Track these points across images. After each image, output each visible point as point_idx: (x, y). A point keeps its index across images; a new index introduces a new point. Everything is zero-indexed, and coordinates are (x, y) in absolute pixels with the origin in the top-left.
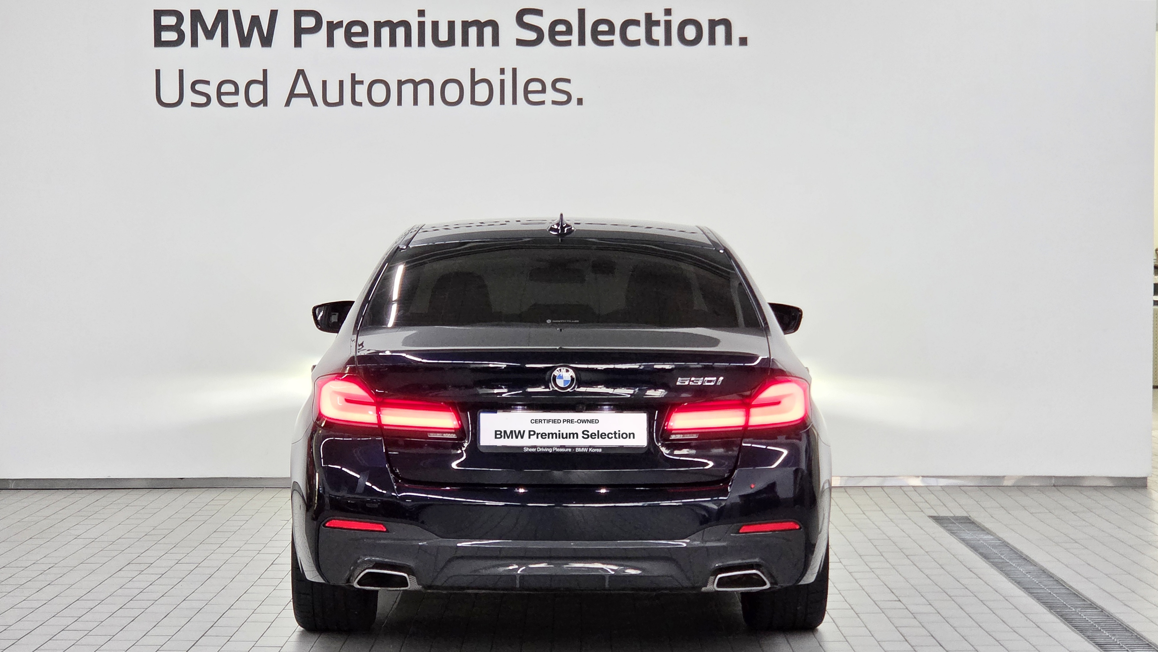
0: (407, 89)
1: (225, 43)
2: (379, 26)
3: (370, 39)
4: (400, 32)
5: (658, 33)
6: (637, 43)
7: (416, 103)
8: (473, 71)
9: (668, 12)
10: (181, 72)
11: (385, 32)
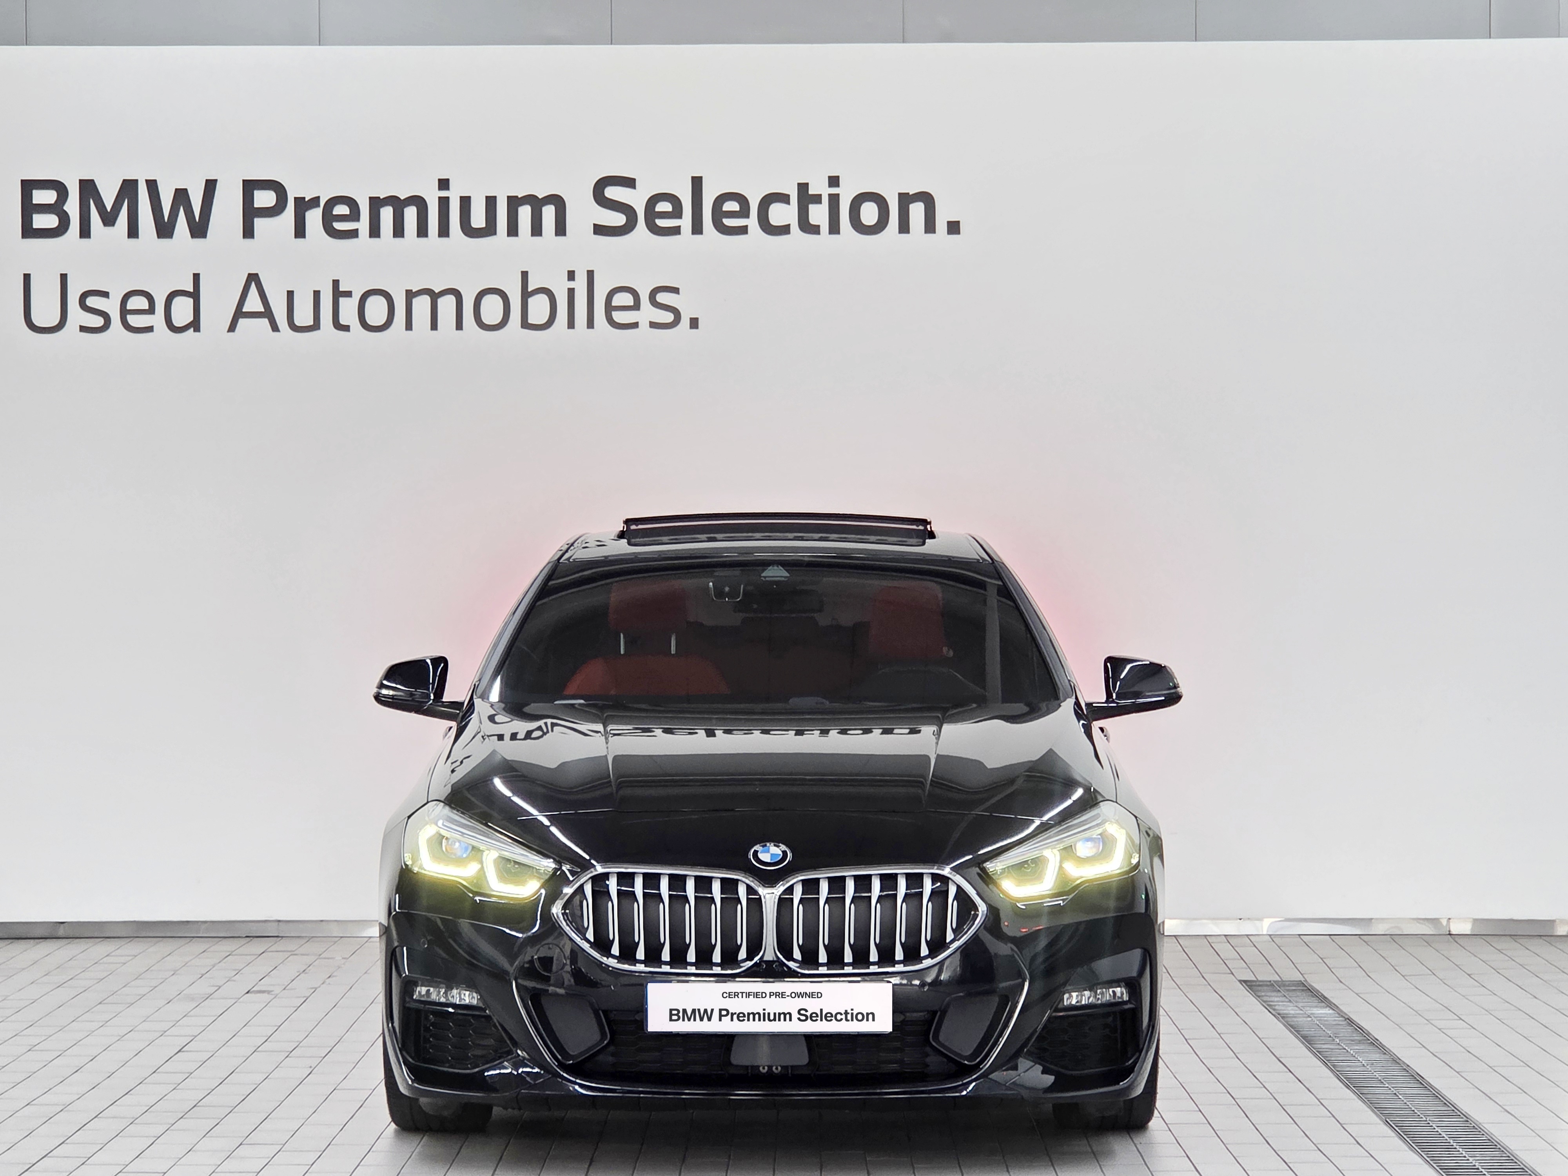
0: (422, 305)
1: (133, 232)
2: (376, 204)
3: (363, 225)
4: (411, 214)
5: (819, 214)
6: (785, 230)
7: (434, 326)
8: (525, 275)
9: (834, 181)
10: (64, 277)
11: (387, 214)
